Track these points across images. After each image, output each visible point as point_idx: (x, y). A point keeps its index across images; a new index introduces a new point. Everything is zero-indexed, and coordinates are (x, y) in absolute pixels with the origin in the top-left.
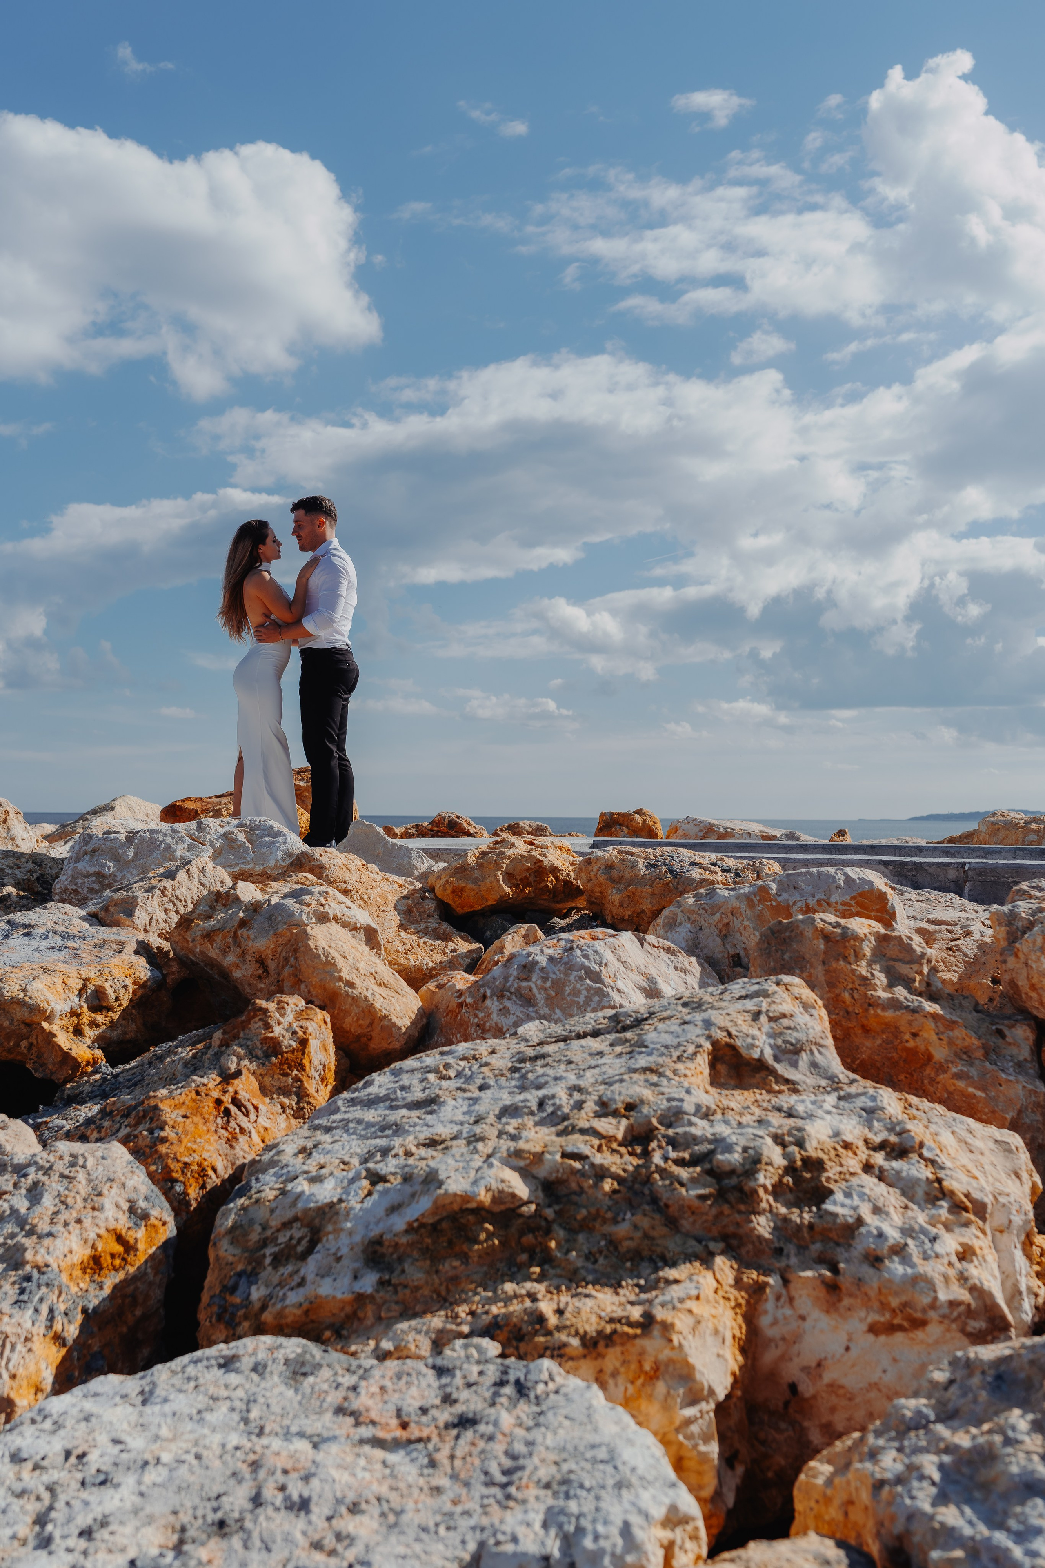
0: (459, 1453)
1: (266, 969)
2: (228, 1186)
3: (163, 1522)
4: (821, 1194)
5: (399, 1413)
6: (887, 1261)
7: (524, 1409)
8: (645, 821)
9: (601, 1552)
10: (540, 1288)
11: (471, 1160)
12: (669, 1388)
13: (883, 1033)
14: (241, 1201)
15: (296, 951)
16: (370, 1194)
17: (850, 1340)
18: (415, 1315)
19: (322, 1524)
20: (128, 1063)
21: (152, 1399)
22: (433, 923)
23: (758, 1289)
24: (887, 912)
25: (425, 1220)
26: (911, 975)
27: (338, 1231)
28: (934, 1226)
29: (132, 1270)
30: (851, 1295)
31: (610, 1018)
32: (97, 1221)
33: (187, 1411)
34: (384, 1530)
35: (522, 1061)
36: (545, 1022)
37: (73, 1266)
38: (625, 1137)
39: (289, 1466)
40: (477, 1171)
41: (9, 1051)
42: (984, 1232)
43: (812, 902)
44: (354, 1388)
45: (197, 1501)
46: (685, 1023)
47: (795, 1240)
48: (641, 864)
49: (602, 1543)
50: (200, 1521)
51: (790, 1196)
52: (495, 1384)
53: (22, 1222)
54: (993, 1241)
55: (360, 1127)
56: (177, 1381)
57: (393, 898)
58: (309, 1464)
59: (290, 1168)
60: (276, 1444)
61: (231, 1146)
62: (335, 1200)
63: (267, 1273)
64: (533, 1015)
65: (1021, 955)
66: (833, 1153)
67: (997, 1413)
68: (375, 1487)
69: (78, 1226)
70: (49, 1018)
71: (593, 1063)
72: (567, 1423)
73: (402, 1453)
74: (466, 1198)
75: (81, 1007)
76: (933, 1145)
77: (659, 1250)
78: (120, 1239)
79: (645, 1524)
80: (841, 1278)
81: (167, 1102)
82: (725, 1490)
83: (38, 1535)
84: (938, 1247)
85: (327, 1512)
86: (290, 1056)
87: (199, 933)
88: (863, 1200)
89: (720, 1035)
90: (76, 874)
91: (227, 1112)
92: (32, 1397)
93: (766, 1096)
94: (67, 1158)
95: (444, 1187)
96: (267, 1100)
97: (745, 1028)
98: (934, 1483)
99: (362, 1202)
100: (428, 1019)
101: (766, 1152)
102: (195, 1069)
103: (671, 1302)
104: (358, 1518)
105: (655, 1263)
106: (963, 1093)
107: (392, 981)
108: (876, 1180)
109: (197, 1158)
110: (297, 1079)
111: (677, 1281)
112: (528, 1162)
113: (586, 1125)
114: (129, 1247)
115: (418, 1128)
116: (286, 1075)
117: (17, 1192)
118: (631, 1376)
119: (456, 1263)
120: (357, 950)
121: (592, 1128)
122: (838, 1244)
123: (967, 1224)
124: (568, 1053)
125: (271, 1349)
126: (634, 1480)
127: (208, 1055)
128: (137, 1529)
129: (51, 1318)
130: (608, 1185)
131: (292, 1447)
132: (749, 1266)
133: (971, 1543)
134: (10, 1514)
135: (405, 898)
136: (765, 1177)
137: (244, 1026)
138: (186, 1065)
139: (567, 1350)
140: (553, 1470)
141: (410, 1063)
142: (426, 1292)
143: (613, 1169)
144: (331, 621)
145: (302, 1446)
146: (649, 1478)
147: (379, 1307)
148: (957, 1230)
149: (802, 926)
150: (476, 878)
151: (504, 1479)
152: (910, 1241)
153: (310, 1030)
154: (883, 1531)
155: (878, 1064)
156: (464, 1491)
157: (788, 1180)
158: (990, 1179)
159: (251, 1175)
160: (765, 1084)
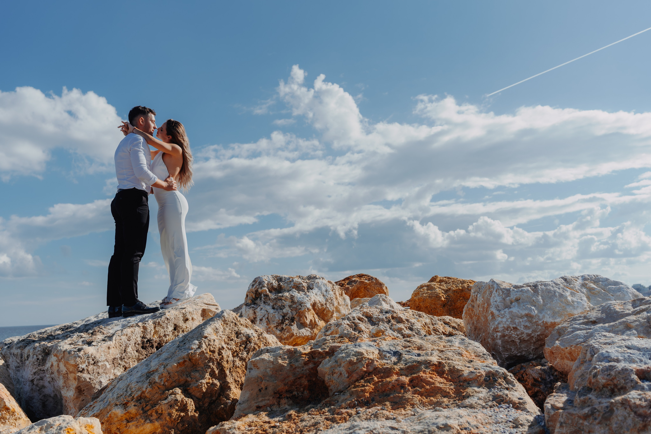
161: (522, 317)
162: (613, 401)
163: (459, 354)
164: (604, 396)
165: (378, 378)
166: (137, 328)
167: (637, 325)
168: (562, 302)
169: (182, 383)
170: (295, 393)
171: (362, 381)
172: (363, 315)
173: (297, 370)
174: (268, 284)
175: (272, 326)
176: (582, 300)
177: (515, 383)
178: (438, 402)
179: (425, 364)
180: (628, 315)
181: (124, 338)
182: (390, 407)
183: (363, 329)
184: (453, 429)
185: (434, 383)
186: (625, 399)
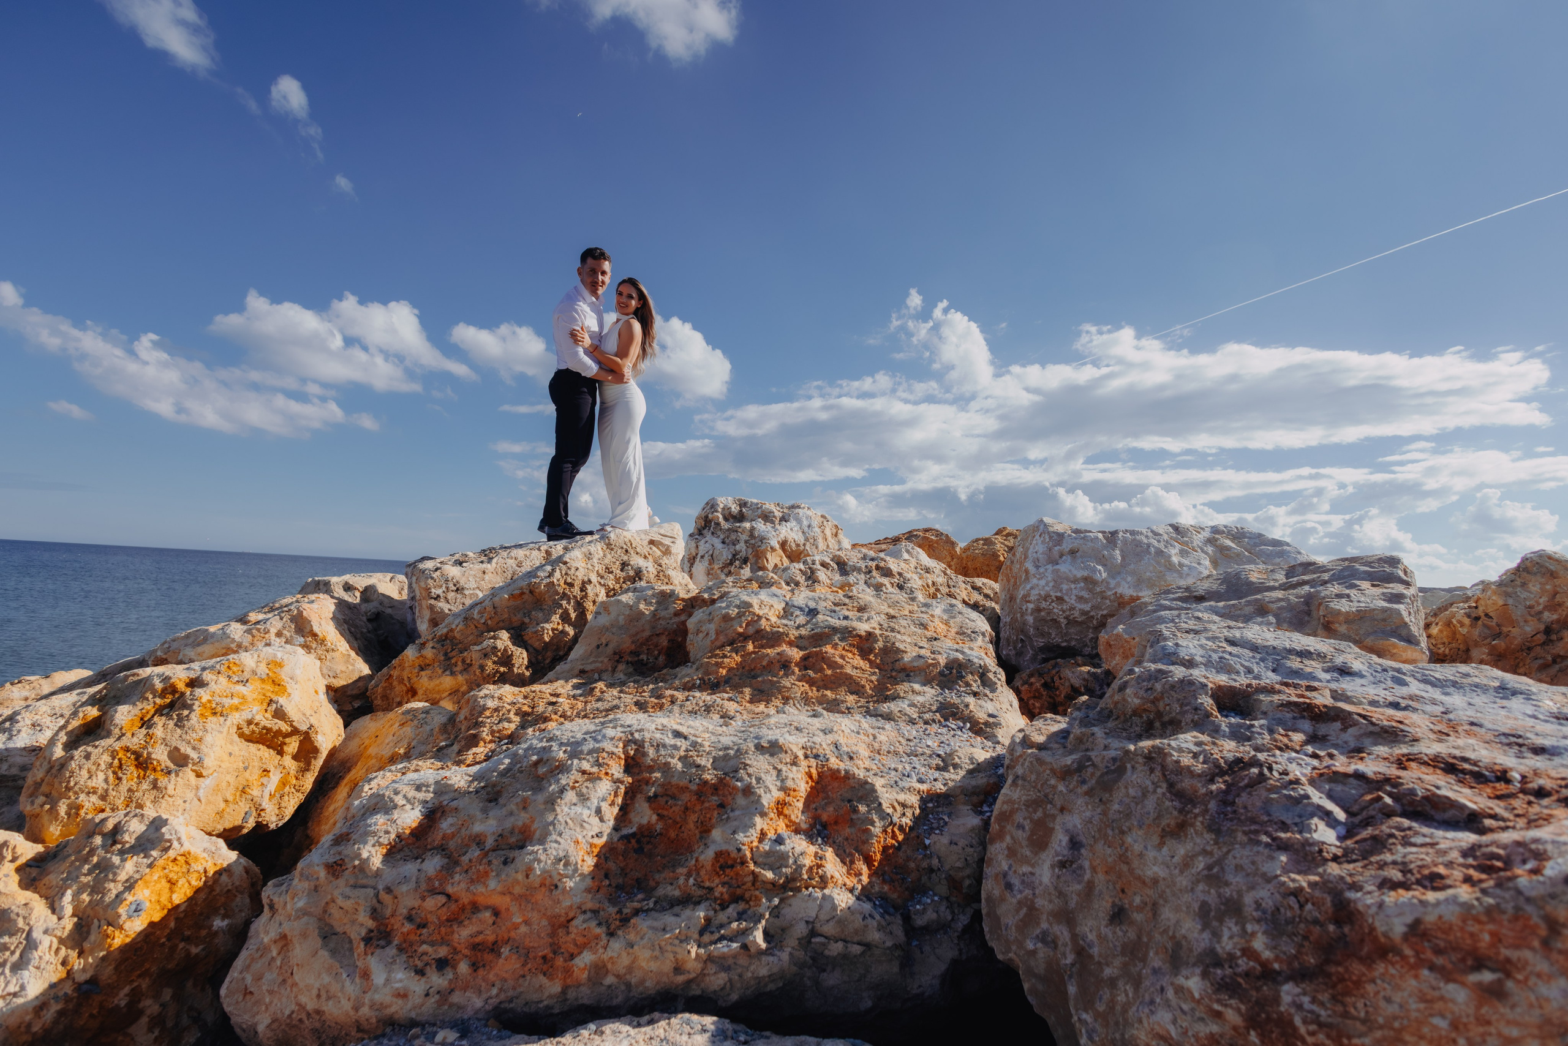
161: (1075, 581)
162: (1132, 747)
163: (922, 624)
164: (1124, 734)
165: (755, 647)
166: (535, 553)
167: (1279, 608)
168: (1158, 563)
169: (515, 624)
170: (644, 657)
171: (728, 648)
172: (832, 560)
173: (661, 622)
174: (723, 509)
175: (716, 567)
176: (1199, 564)
177: (999, 686)
178: (836, 700)
179: (842, 633)
180: (1273, 589)
181: (511, 563)
182: (747, 698)
183: (820, 578)
184: (786, 752)
185: (842, 667)
186: (1159, 748)
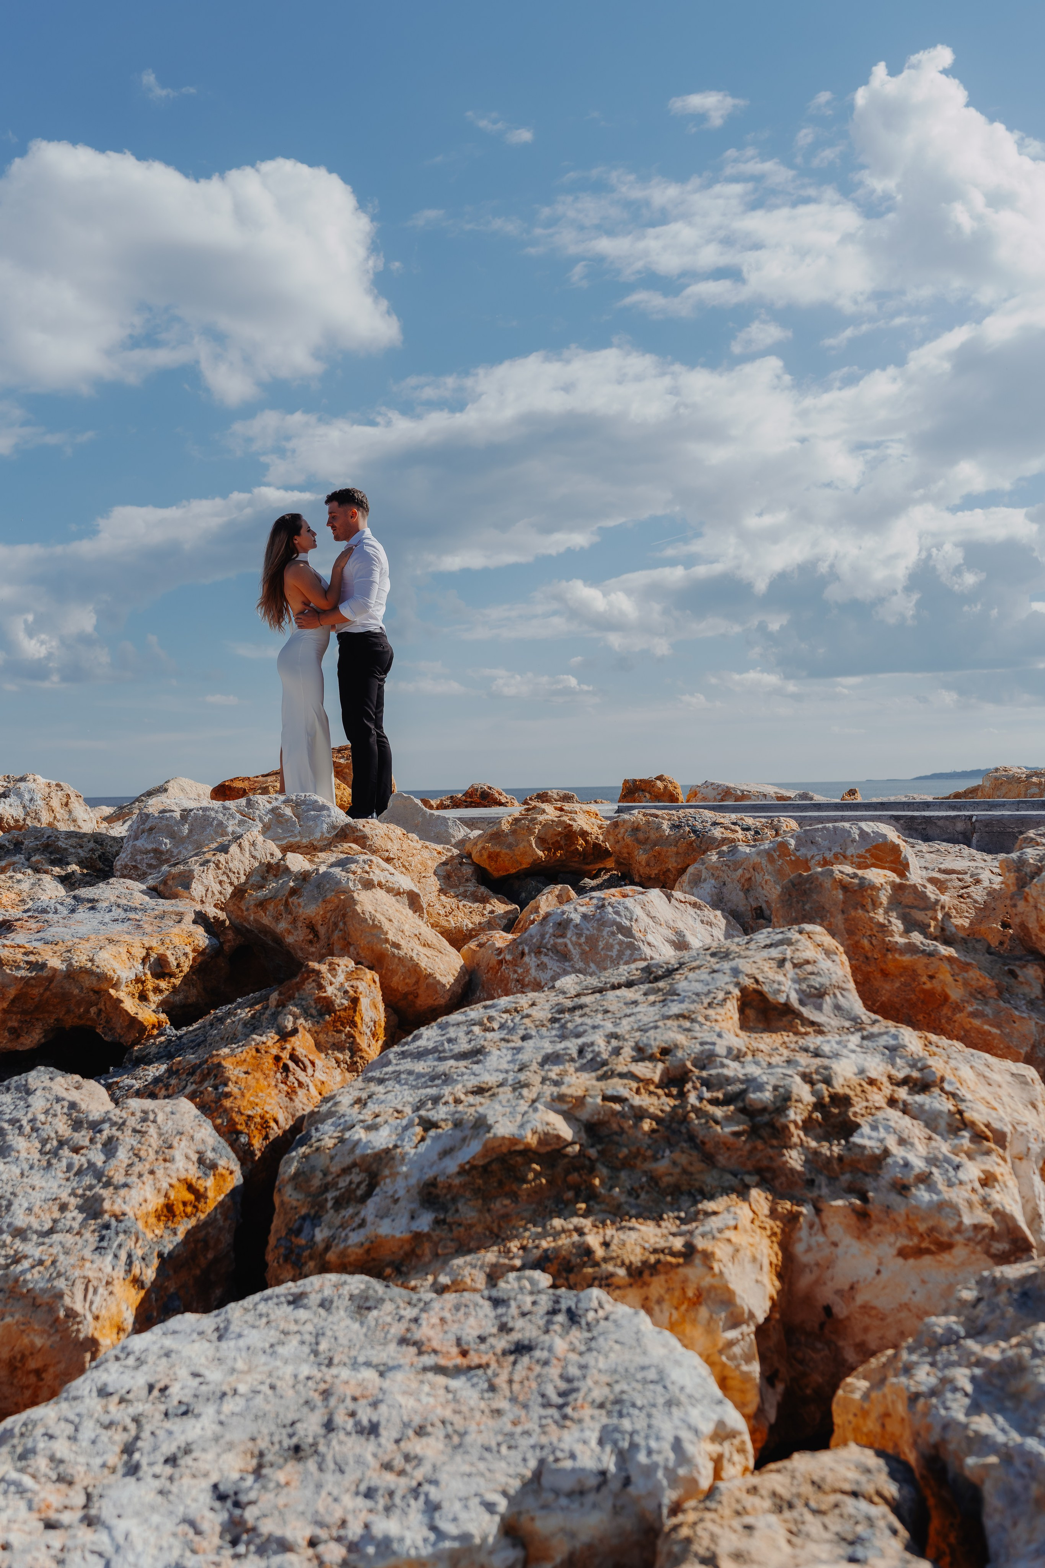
0: (517, 1377)
1: (316, 934)
2: (289, 1136)
3: (242, 1448)
4: (849, 1128)
5: (459, 1342)
6: (913, 1190)
7: (577, 1335)
8: (666, 787)
9: (654, 1466)
10: (586, 1223)
11: (517, 1105)
12: (711, 1313)
13: (901, 976)
14: (302, 1150)
15: (344, 915)
16: (423, 1139)
17: (880, 1263)
18: (469, 1251)
19: (390, 1446)
20: (191, 1025)
21: (229, 1335)
22: (471, 887)
23: (792, 1219)
24: (900, 863)
25: (476, 1163)
26: (926, 921)
27: (394, 1175)
28: (957, 1155)
29: (203, 1216)
30: (880, 1222)
31: (643, 969)
32: (169, 1172)
33: (260, 1345)
34: (449, 1450)
35: (561, 1011)
36: (581, 976)
37: (148, 1214)
38: (661, 1080)
39: (358, 1394)
40: (523, 1115)
41: (80, 1017)
42: (1004, 1159)
43: (829, 856)
44: (416, 1320)
45: (273, 1428)
46: (714, 971)
47: (825, 1172)
48: (666, 825)
49: (655, 1457)
50: (277, 1447)
51: (819, 1131)
52: (548, 1313)
53: (99, 1175)
54: (1013, 1168)
55: (411, 1078)
56: (250, 1317)
57: (433, 865)
58: (376, 1391)
59: (347, 1118)
60: (345, 1373)
61: (291, 1099)
62: (391, 1146)
63: (330, 1215)
64: (569, 969)
65: (1030, 899)
66: (859, 1089)
67: (1024, 1328)
68: (439, 1411)
69: (152, 1177)
70: (116, 986)
71: (628, 1011)
72: (617, 1347)
73: (463, 1379)
74: (514, 1140)
75: (145, 974)
76: (953, 1079)
77: (697, 1184)
78: (191, 1188)
79: (695, 1439)
80: (870, 1206)
81: (230, 1059)
82: (767, 1406)
83: (126, 1463)
84: (962, 1175)
85: (395, 1435)
86: (342, 1014)
87: (252, 903)
88: (889, 1133)
89: (748, 982)
90: (136, 851)
91: (286, 1068)
92: (114, 1336)
93: (793, 1038)
94: (139, 1114)
95: (492, 1131)
96: (323, 1055)
97: (771, 975)
98: (966, 1395)
99: (416, 1147)
100: (470, 976)
101: (795, 1090)
102: (255, 1029)
103: (711, 1232)
104: (424, 1440)
105: (694, 1197)
106: (979, 1031)
107: (435, 941)
108: (900, 1114)
109: (260, 1111)
110: (350, 1036)
111: (715, 1213)
112: (570, 1105)
113: (624, 1069)
114: (199, 1196)
115: (465, 1077)
116: (340, 1032)
117: (93, 1147)
118: (675, 1302)
119: (507, 1202)
120: (402, 913)
121: (630, 1072)
122: (866, 1174)
123: (988, 1152)
124: (605, 1003)
125: (336, 1286)
126: (683, 1398)
127: (266, 1016)
128: (219, 1455)
129: (130, 1263)
130: (647, 1125)
131: (360, 1376)
132: (782, 1197)
133: (1004, 1450)
134: (99, 1445)
135: (444, 864)
136: (796, 1114)
137: (299, 987)
138: (245, 1025)
139: (615, 1280)
140: (606, 1391)
141: (456, 1017)
142: (479, 1229)
143: (652, 1110)
144: (365, 607)
145: (370, 1375)
146: (698, 1396)
147: (436, 1245)
148: (979, 1158)
149: (821, 878)
150: (510, 844)
151: (560, 1401)
152: (935, 1170)
153: (361, 989)
154: (920, 1441)
155: (898, 1006)
156: (523, 1413)
157: (817, 1115)
158: (1009, 1110)
159: (311, 1125)
160: (792, 1027)
